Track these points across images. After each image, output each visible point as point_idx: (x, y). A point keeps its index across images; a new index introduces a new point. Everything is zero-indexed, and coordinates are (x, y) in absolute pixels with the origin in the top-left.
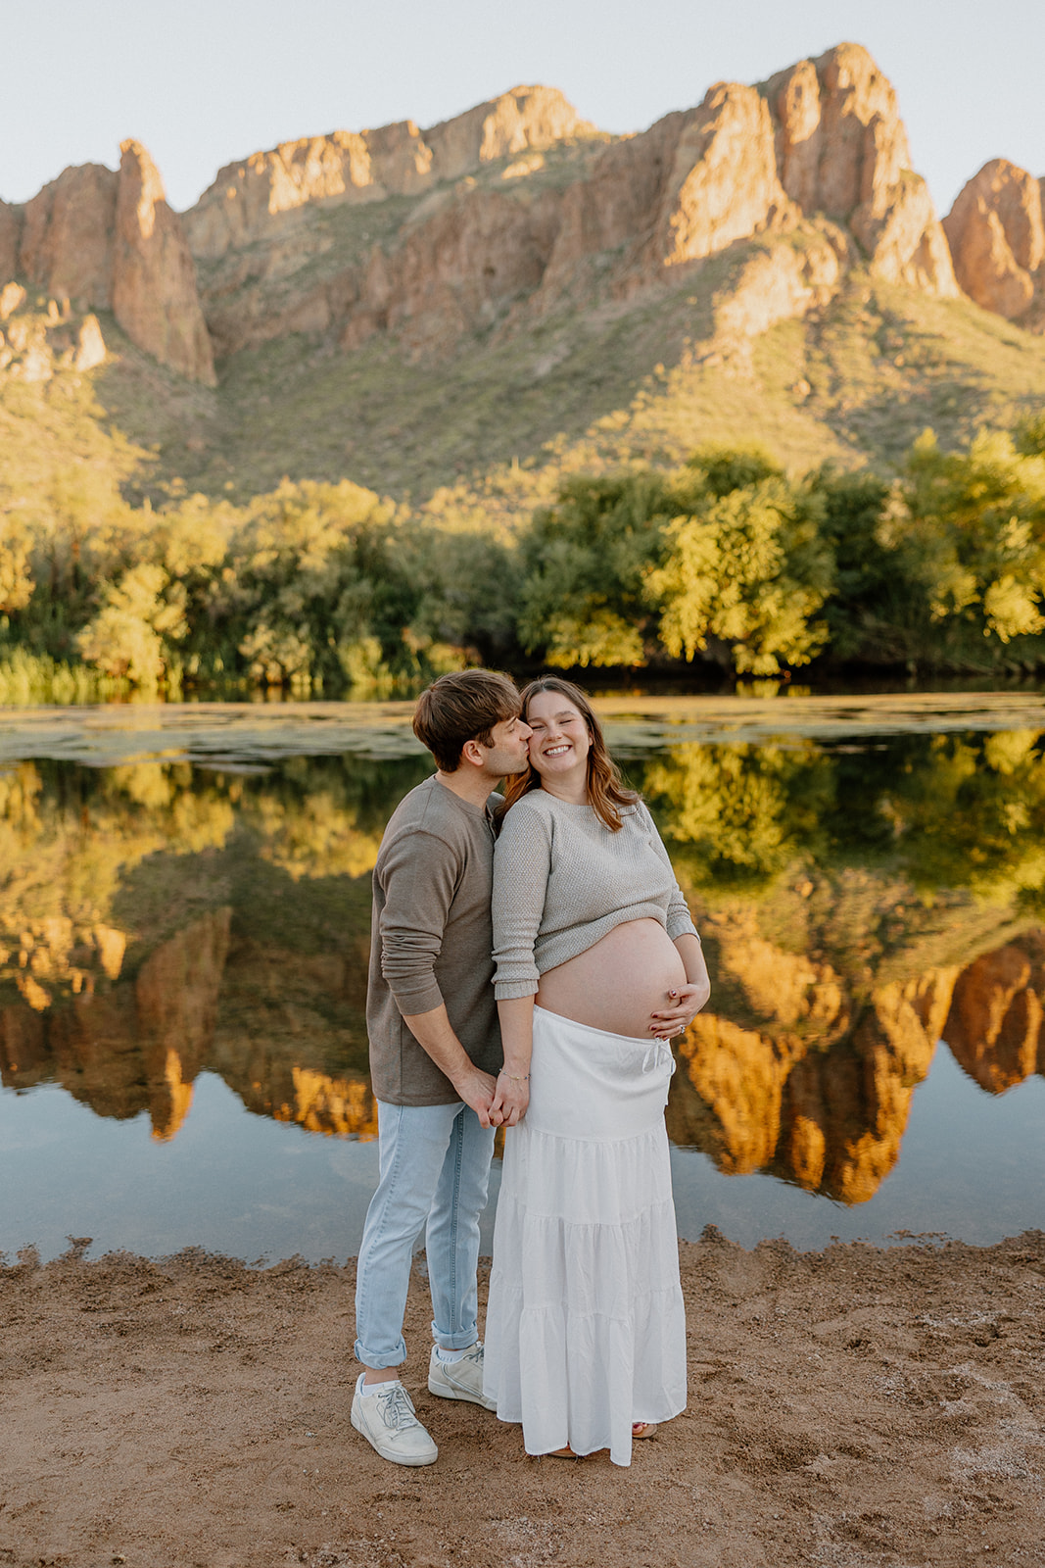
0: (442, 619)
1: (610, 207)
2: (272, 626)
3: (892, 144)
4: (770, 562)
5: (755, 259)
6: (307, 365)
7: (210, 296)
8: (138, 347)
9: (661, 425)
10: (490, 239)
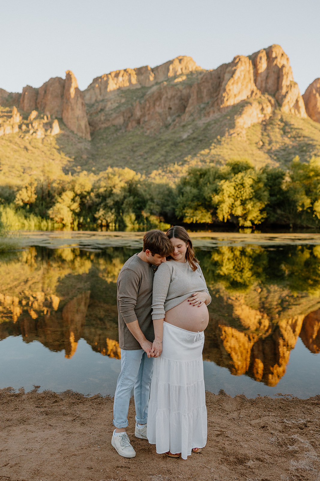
0: (153, 208)
1: (205, 91)
2: (104, 209)
3: (288, 73)
4: (250, 193)
5: (247, 106)
6: (117, 135)
7: (90, 115)
8: (69, 129)
9: (219, 153)
10: (170, 99)
